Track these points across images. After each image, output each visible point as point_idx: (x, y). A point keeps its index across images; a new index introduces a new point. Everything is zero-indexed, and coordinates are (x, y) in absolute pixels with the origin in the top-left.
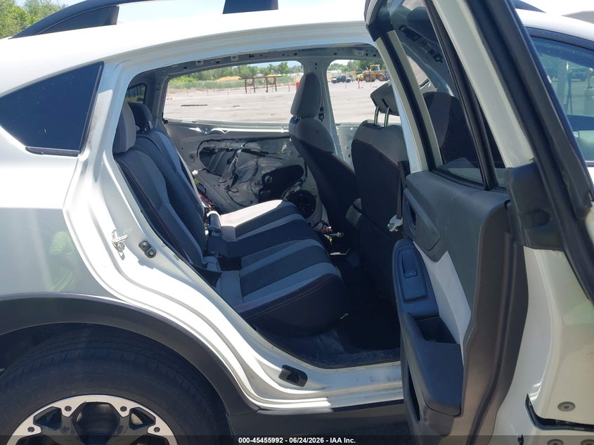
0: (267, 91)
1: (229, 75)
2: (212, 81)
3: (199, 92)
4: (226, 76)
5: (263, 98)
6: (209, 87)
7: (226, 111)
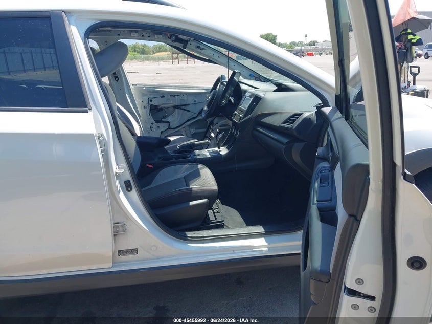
0: (187, 63)
1: (164, 51)
2: (151, 55)
3: (139, 63)
4: (161, 52)
5: (182, 68)
6: (148, 59)
7: (150, 76)
